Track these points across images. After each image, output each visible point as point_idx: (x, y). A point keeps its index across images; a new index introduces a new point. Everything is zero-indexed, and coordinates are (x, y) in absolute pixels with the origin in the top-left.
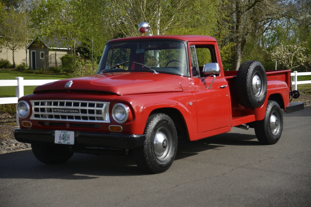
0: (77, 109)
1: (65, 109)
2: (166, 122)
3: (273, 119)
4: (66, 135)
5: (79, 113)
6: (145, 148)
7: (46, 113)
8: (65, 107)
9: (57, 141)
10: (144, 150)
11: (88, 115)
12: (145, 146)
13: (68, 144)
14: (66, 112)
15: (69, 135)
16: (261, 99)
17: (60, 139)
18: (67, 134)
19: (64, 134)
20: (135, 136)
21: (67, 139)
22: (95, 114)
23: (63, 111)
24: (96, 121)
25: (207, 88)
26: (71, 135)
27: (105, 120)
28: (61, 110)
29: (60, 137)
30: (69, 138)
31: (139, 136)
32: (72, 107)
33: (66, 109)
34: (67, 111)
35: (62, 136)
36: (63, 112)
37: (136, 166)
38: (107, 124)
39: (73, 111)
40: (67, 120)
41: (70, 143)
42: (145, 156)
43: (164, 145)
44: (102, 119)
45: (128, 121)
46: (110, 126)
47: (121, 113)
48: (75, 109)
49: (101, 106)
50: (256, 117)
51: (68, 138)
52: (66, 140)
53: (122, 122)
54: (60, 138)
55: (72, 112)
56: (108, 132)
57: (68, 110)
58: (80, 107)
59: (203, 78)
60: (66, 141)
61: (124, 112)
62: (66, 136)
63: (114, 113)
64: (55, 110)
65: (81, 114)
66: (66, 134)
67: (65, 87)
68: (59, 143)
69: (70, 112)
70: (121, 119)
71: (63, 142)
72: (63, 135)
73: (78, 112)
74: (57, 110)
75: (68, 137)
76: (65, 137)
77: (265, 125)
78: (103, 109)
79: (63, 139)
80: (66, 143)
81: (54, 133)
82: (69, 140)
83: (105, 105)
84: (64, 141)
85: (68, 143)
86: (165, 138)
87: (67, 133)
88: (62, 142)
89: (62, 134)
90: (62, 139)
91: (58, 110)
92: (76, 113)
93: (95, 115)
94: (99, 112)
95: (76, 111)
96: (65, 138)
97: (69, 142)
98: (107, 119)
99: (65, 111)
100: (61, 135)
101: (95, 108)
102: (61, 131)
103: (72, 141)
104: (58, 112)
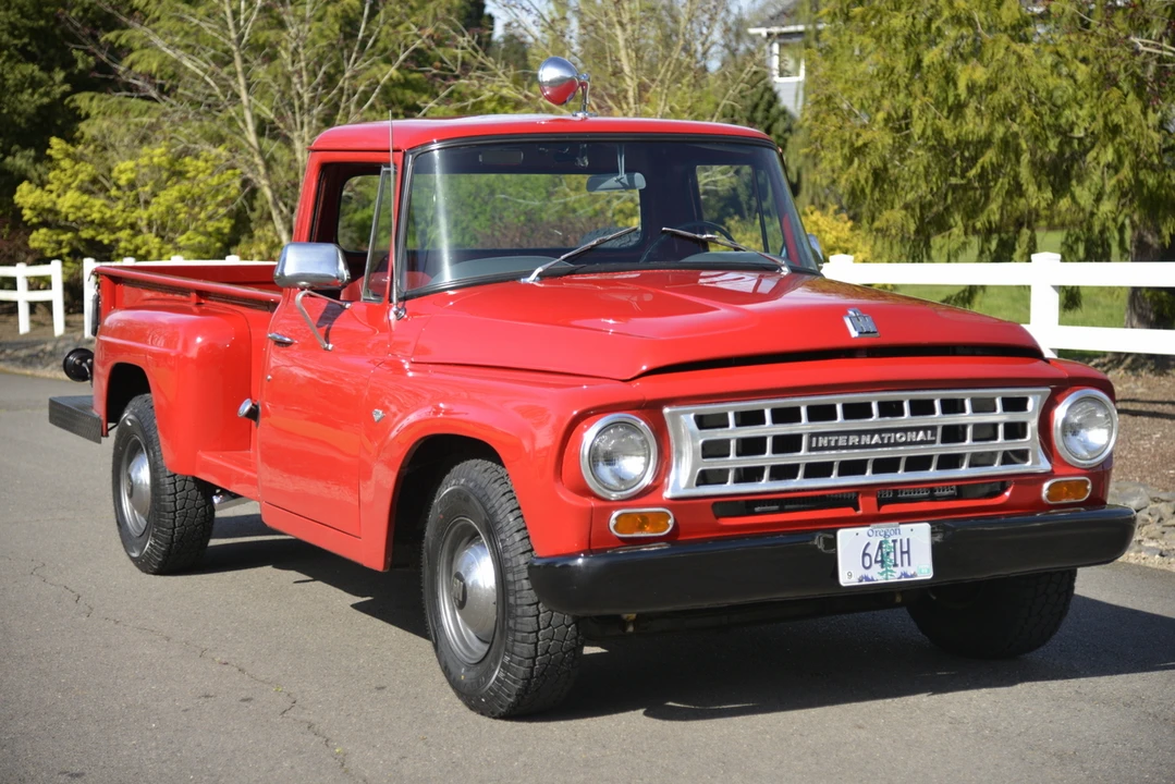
0: (925, 429)
1: (872, 432)
5: (934, 442)
9: (850, 573)
13: (903, 579)
15: (908, 540)
17: (867, 564)
18: (898, 537)
19: (882, 539)
21: (899, 562)
22: (1001, 440)
23: (866, 440)
26: (919, 537)
28: (854, 440)
29: (865, 554)
30: (908, 552)
33: (880, 431)
34: (882, 439)
35: (873, 551)
39: (911, 436)
51: (902, 553)
52: (895, 565)
54: (867, 558)
56: (1039, 505)
57: (888, 435)
58: (941, 419)
60: (894, 569)
64: (823, 441)
65: (940, 449)
66: (894, 537)
68: (864, 583)
69: (895, 444)
71: (881, 574)
72: (880, 547)
73: (930, 438)
74: (833, 439)
75: (905, 549)
76: (888, 554)
79: (882, 562)
80: (895, 576)
82: (909, 564)
84: (887, 571)
85: (906, 575)
87: (896, 532)
88: (877, 575)
89: (875, 542)
90: (876, 562)
91: (838, 441)
93: (1002, 445)
95: (921, 436)
97: (910, 571)
99: (871, 439)
100: (868, 544)
101: (999, 417)
102: (867, 529)
103: (921, 567)
104: (836, 448)
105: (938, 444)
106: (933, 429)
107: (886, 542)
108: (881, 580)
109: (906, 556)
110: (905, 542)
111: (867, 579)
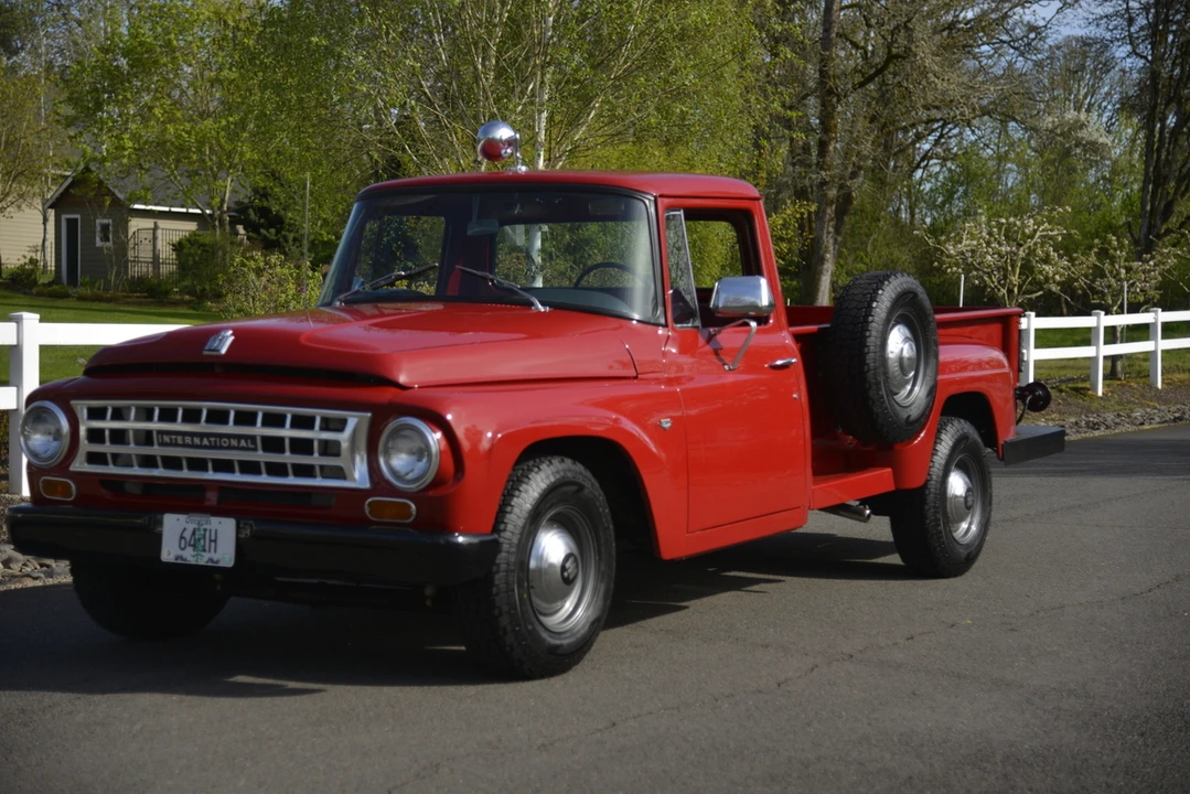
0: (246, 437)
1: (201, 435)
2: (574, 488)
3: (957, 484)
4: (205, 530)
5: (255, 449)
6: (497, 582)
7: (132, 449)
8: (203, 427)
9: (169, 552)
10: (495, 590)
11: (288, 458)
12: (497, 577)
13: (210, 564)
14: (205, 447)
15: (216, 531)
16: (914, 412)
17: (183, 546)
18: (208, 527)
19: (196, 526)
20: (461, 539)
21: (207, 548)
22: (316, 455)
23: (197, 441)
24: (318, 482)
25: (726, 367)
26: (225, 531)
27: (354, 480)
28: (188, 440)
29: (182, 537)
30: (215, 541)
31: (475, 540)
32: (231, 428)
33: (209, 435)
34: (210, 442)
35: (188, 535)
36: (193, 446)
37: (463, 648)
38: (357, 495)
39: (234, 443)
40: (210, 475)
41: (217, 562)
42: (496, 612)
43: (566, 574)
44: (339, 473)
45: (438, 482)
46: (370, 500)
47: (411, 453)
48: (239, 437)
49: (340, 425)
50: (897, 476)
51: (211, 541)
52: (204, 550)
53: (413, 487)
54: (183, 541)
55: (230, 448)
56: (364, 522)
57: (212, 439)
58: (259, 430)
59: (711, 330)
60: (203, 554)
61: (423, 451)
62: (204, 535)
63: (387, 454)
64: (166, 439)
65: (261, 456)
66: (204, 527)
67: (206, 353)
68: (179, 561)
69: (221, 448)
70: (410, 476)
71: (194, 556)
72: (194, 533)
73: (250, 446)
74: (174, 437)
75: (213, 538)
76: (199, 540)
77: (927, 507)
78: (344, 438)
79: (194, 546)
80: (203, 560)
81: (160, 523)
82: (215, 551)
83: (352, 423)
84: (198, 555)
85: (211, 560)
86: (570, 548)
87: (208, 522)
88: (190, 556)
89: (191, 527)
90: (190, 545)
91: (176, 440)
92: (243, 449)
93: (316, 459)
94: (330, 449)
95: (243, 443)
96: (202, 541)
97: (215, 557)
98: (359, 476)
99: (202, 441)
100: (185, 529)
101: (316, 434)
102: (185, 516)
103: (225, 555)
104: (176, 445)
105: (260, 452)
106: (253, 438)
107: (199, 529)
108: (192, 561)
109: (213, 544)
110: (213, 533)
111: (181, 558)
